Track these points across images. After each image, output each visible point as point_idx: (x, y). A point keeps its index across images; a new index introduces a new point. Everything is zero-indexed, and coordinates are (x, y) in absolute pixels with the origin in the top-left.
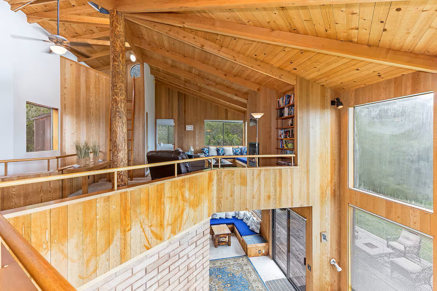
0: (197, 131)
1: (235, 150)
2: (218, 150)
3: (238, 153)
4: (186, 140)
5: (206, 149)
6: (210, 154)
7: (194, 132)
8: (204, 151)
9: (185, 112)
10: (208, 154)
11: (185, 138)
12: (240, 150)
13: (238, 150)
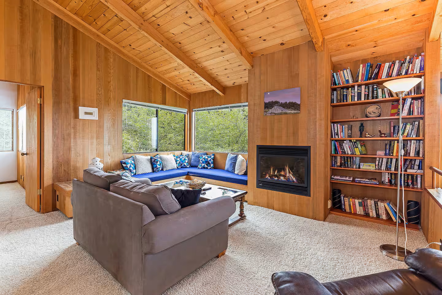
0: (107, 124)
1: (179, 159)
2: (153, 162)
3: (185, 164)
4: (79, 141)
5: (129, 161)
6: (140, 172)
7: (99, 124)
8: (127, 166)
9: (75, 74)
10: (134, 171)
11: (75, 138)
12: (187, 158)
13: (183, 159)
